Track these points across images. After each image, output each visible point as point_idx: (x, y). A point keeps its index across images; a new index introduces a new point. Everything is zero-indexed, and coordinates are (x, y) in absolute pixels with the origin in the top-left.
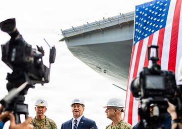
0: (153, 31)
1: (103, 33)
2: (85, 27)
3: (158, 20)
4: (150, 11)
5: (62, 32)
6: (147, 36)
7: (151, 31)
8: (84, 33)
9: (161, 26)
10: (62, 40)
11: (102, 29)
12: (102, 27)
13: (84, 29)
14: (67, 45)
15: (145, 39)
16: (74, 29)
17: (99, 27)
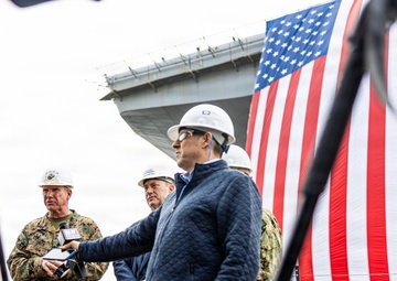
0: (300, 64)
1: (197, 82)
2: (159, 68)
3: (312, 43)
4: (296, 27)
5: (108, 80)
6: (286, 74)
7: (295, 65)
8: (156, 82)
9: (318, 54)
10: (107, 98)
11: (194, 72)
12: (196, 68)
13: (156, 73)
14: (119, 108)
15: (281, 80)
16: (134, 74)
17: (187, 67)
